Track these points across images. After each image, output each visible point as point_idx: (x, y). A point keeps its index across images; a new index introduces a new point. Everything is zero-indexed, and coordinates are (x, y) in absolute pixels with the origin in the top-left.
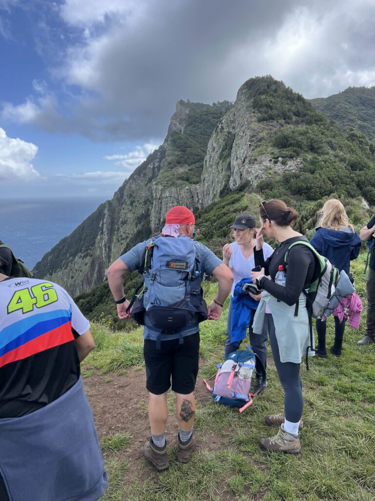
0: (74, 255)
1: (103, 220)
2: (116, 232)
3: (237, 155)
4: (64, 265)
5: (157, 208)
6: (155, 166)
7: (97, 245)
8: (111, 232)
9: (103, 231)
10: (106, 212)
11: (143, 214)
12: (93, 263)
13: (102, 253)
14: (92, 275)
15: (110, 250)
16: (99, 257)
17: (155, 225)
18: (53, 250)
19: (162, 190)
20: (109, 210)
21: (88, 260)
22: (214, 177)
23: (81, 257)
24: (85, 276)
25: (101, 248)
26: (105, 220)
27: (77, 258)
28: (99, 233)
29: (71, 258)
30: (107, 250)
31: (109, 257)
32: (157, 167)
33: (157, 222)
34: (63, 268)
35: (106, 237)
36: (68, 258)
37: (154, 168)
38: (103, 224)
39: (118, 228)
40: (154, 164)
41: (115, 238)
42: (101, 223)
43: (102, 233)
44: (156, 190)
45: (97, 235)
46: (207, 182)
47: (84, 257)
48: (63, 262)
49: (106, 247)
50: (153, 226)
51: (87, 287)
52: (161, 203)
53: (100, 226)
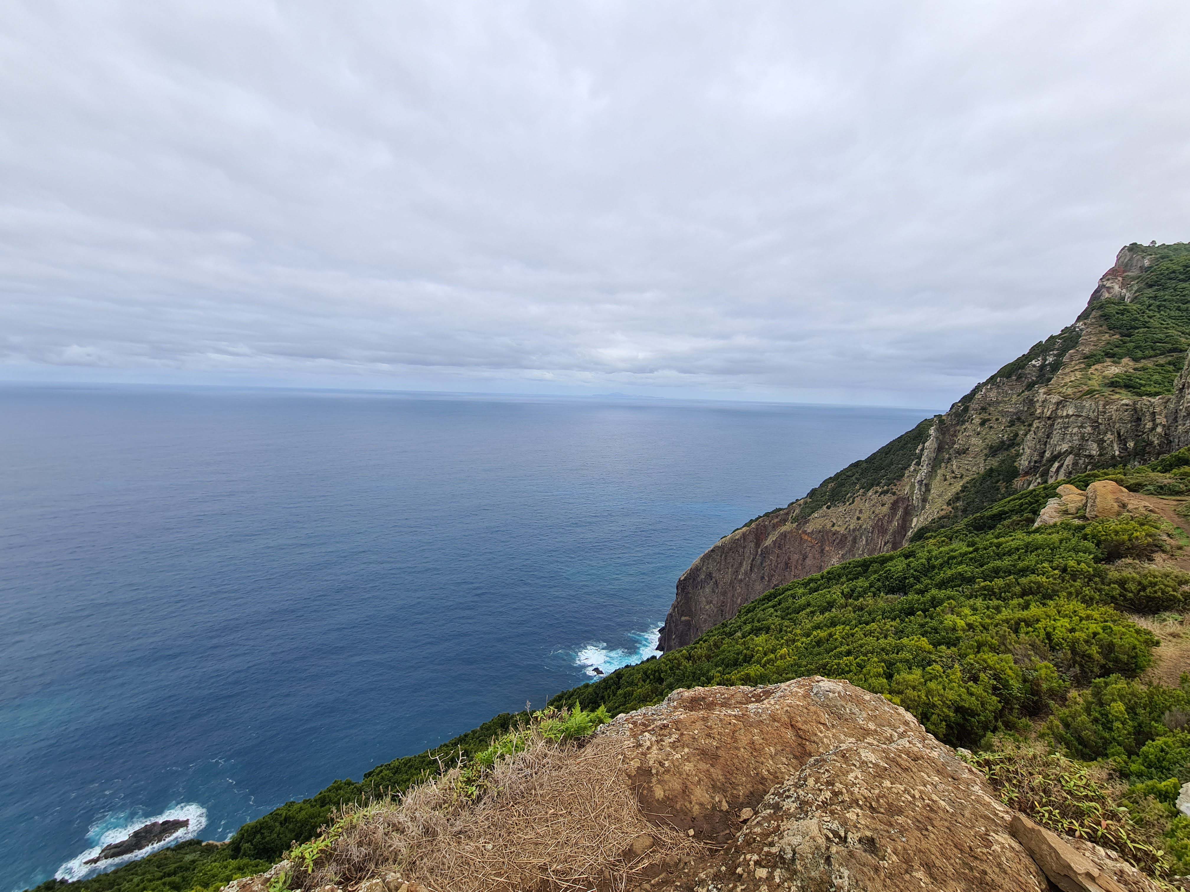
0: (867, 488)
1: (924, 443)
2: (943, 465)
4: (849, 498)
5: (1040, 434)
6: (1047, 362)
7: (906, 479)
8: (935, 464)
9: (920, 460)
10: (932, 431)
11: (1003, 442)
12: (894, 506)
13: (913, 493)
14: (890, 522)
15: (928, 490)
16: (907, 499)
17: (1029, 462)
18: (838, 475)
19: (1058, 404)
20: (937, 430)
21: (889, 499)
23: (876, 492)
24: (878, 521)
25: (913, 486)
26: (927, 444)
27: (870, 493)
28: (914, 462)
29: (862, 491)
30: (923, 489)
31: (924, 500)
32: (1050, 364)
33: (1035, 459)
34: (848, 503)
35: (924, 470)
36: (858, 491)
37: (1042, 367)
38: (922, 450)
39: (950, 459)
40: (1045, 360)
41: (940, 472)
42: (920, 447)
43: (918, 464)
44: (1043, 402)
45: (910, 465)
47: (881, 494)
48: (849, 495)
49: (921, 485)
50: (1023, 463)
51: (878, 538)
52: (1052, 425)
53: (917, 451)
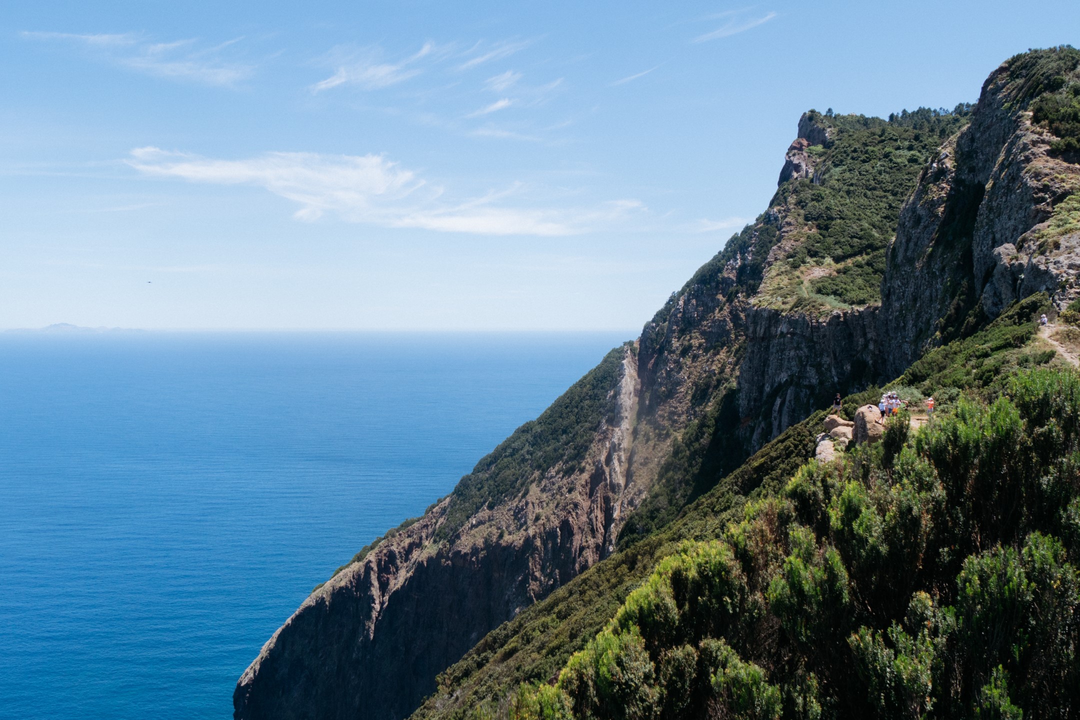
0: (545, 465)
1: (617, 385)
2: (643, 417)
3: (993, 233)
5: (755, 361)
7: (597, 445)
10: (626, 365)
17: (749, 401)
18: (499, 452)
20: (629, 364)
21: (577, 479)
22: (918, 287)
23: (559, 470)
27: (550, 473)
29: (537, 472)
31: (625, 474)
33: (754, 396)
36: (532, 473)
37: (743, 268)
41: (640, 428)
42: (610, 393)
44: (755, 317)
46: (898, 299)
50: (742, 404)
